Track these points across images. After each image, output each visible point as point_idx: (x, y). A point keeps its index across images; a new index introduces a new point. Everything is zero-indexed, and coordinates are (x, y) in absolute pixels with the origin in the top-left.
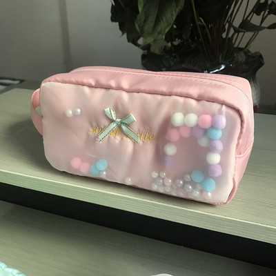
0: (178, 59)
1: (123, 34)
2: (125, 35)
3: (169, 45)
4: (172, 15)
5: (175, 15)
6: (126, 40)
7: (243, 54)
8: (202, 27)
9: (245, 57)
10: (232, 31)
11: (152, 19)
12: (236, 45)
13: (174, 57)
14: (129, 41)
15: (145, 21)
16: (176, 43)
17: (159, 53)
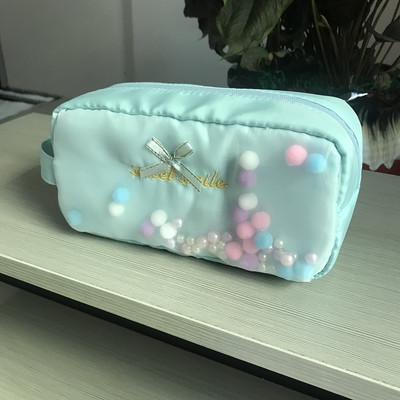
0: (284, 78)
1: (204, 36)
2: (207, 37)
3: (271, 56)
4: (276, 10)
5: (280, 10)
6: (208, 45)
7: (387, 76)
8: (325, 31)
9: (390, 82)
10: (372, 40)
11: (244, 16)
12: (378, 61)
13: (279, 76)
14: (211, 47)
15: (232, 18)
16: (281, 55)
17: (253, 69)
